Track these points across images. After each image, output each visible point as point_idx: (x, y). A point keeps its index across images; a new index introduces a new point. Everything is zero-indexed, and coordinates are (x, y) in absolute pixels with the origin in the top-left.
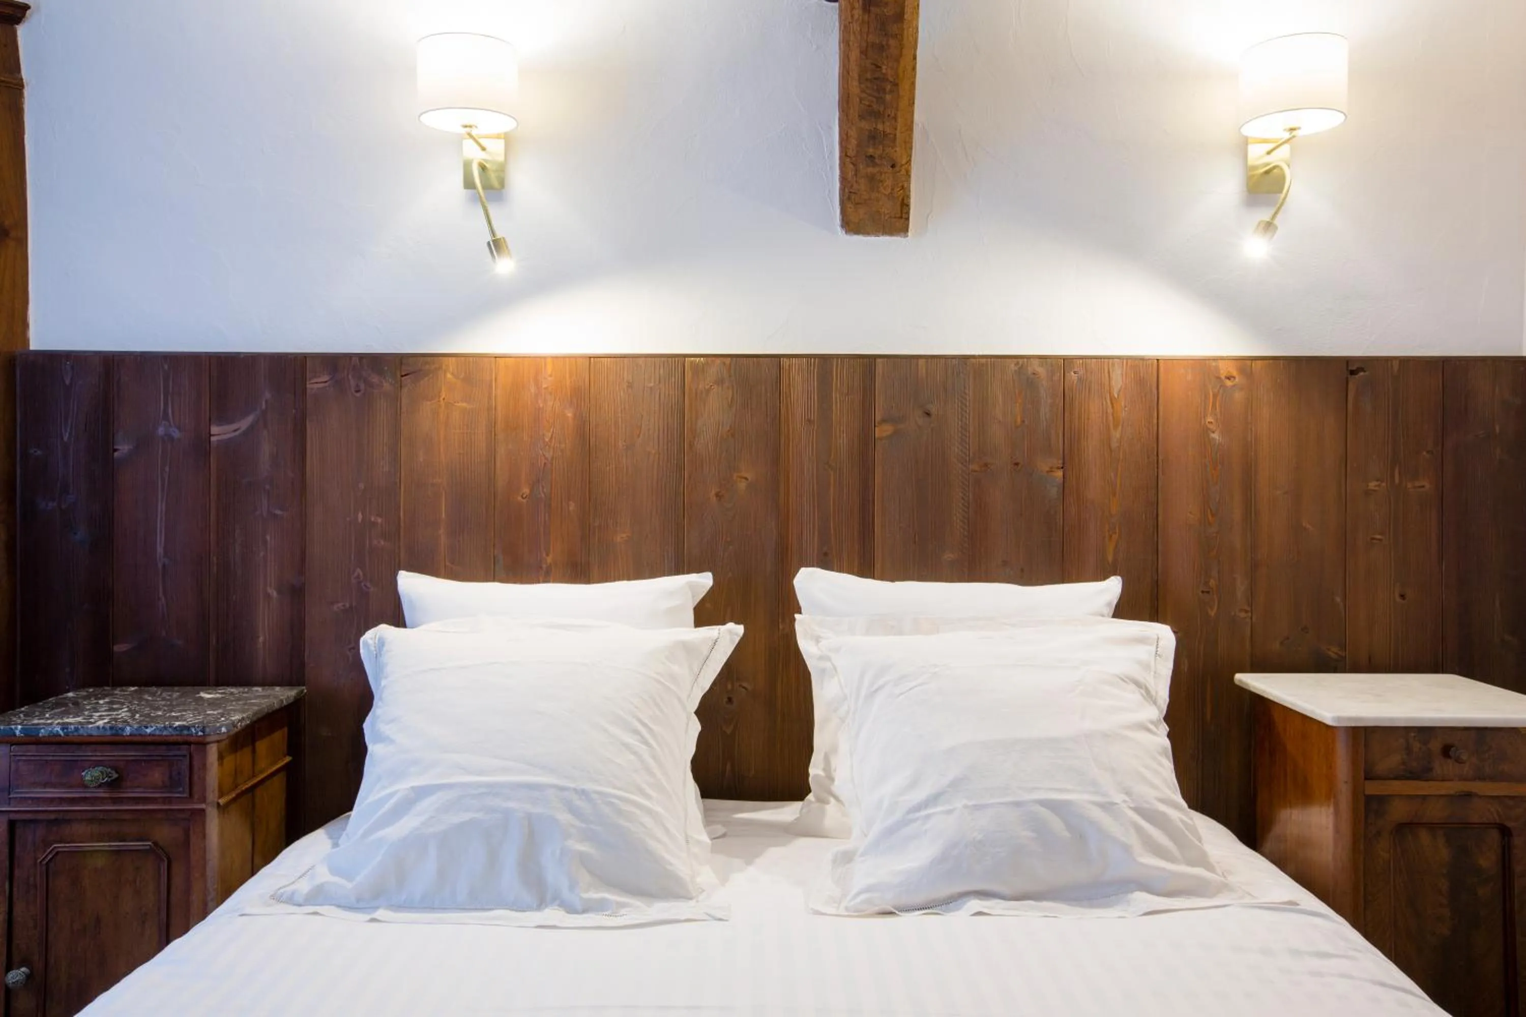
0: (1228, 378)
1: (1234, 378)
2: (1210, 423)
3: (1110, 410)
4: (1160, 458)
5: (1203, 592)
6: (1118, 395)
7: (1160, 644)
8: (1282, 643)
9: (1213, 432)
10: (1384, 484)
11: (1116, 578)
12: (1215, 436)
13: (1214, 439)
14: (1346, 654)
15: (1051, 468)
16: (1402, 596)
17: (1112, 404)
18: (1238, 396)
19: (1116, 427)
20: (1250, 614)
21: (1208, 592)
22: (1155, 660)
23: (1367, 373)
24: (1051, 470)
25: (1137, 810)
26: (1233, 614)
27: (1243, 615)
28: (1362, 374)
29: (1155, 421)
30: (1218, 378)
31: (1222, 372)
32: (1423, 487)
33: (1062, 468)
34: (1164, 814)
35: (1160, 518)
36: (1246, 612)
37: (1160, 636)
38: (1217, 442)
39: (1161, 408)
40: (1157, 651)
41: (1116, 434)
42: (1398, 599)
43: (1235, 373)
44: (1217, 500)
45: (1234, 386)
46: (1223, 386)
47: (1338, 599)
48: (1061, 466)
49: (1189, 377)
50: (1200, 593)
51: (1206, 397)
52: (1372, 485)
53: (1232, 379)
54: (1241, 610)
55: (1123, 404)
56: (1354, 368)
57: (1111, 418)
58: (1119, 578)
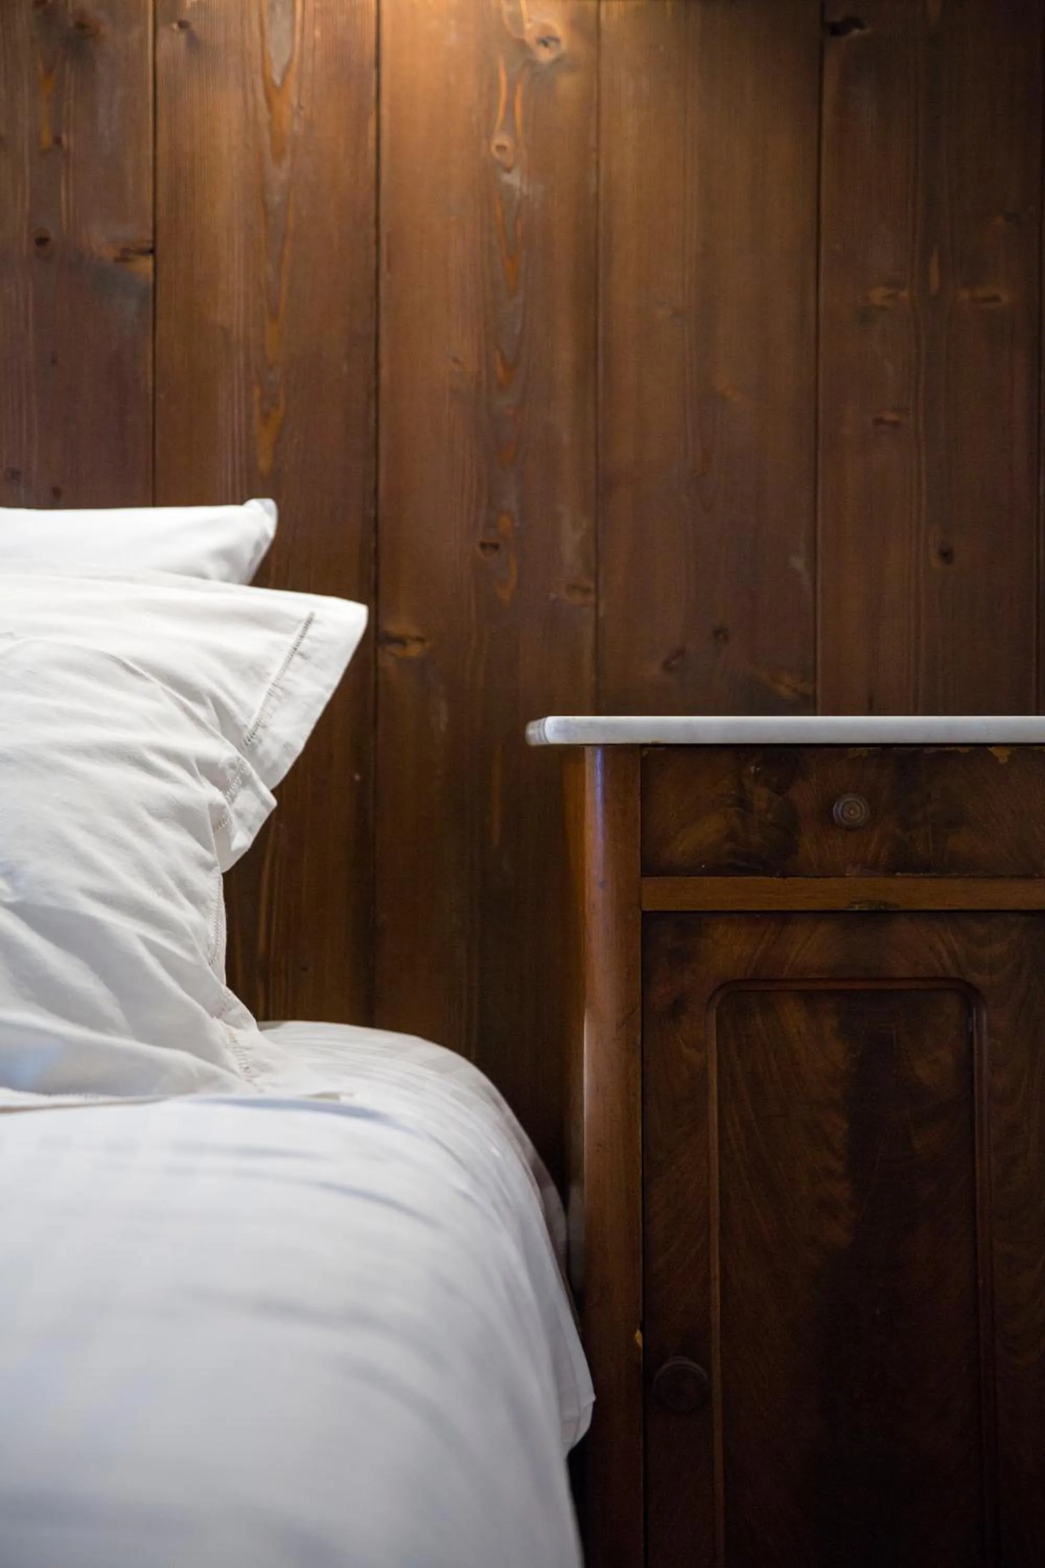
0: (544, 43)
1: (557, 40)
2: (501, 148)
3: (264, 116)
4: (384, 229)
5: (483, 546)
6: (284, 79)
7: (311, 632)
8: (667, 666)
9: (508, 170)
10: (904, 294)
11: (263, 504)
12: (514, 179)
13: (509, 187)
14: (815, 690)
15: (125, 250)
16: (946, 555)
17: (268, 99)
18: (568, 84)
19: (278, 156)
20: (592, 598)
21: (496, 547)
22: (289, 660)
23: (868, 31)
24: (124, 257)
25: (21, 910)
26: (553, 596)
27: (577, 598)
28: (856, 32)
29: (371, 144)
30: (522, 45)
31: (528, 26)
32: (996, 299)
33: (153, 251)
34: (94, 925)
35: (384, 372)
36: (586, 591)
37: (316, 618)
38: (518, 194)
39: (385, 111)
40: (298, 644)
41: (280, 174)
42: (935, 562)
43: (559, 30)
44: (517, 331)
45: (558, 61)
46: (532, 63)
47: (798, 563)
48: (150, 246)
49: (452, 39)
50: (478, 549)
51: (493, 86)
52: (878, 295)
53: (552, 44)
54: (572, 588)
55: (295, 102)
56: (838, 18)
57: (267, 137)
58: (270, 503)
